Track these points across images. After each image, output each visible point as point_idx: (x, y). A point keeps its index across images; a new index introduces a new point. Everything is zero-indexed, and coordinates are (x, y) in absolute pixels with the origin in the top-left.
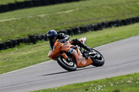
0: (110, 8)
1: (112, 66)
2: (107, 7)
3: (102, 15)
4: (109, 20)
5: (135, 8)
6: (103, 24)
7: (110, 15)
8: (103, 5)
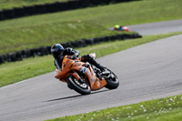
0: (32, 31)
1: (36, 107)
2: (28, 30)
3: (22, 40)
4: (31, 47)
5: (64, 31)
6: (23, 52)
7: (32, 41)
8: (22, 28)
